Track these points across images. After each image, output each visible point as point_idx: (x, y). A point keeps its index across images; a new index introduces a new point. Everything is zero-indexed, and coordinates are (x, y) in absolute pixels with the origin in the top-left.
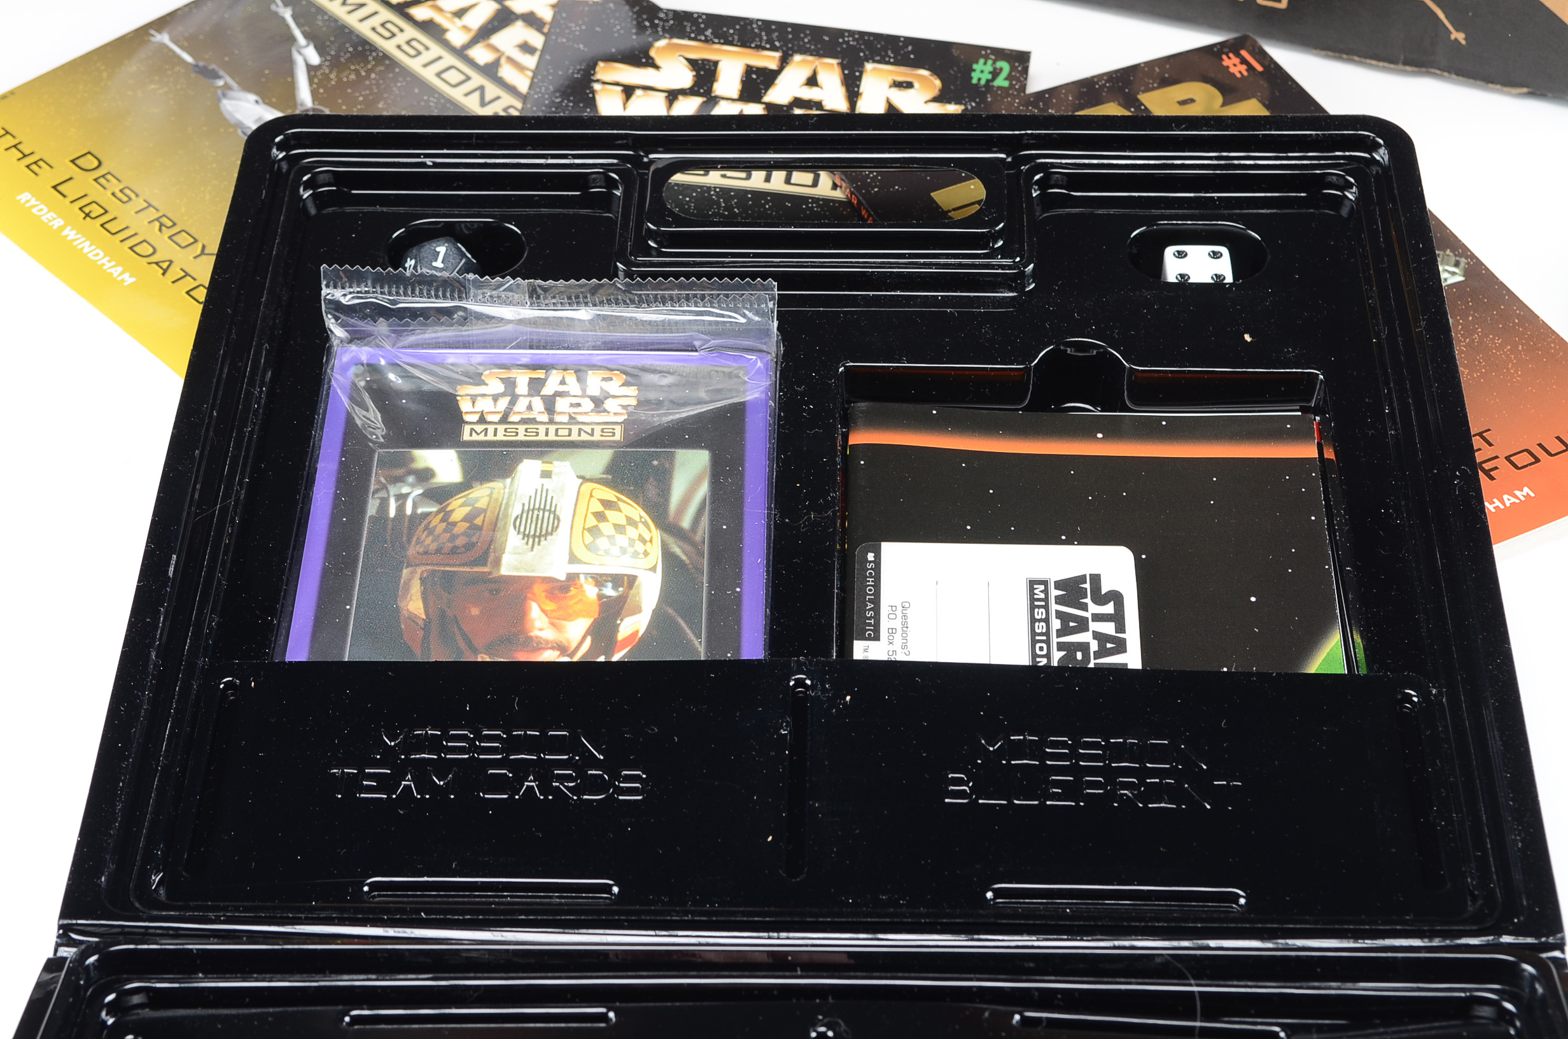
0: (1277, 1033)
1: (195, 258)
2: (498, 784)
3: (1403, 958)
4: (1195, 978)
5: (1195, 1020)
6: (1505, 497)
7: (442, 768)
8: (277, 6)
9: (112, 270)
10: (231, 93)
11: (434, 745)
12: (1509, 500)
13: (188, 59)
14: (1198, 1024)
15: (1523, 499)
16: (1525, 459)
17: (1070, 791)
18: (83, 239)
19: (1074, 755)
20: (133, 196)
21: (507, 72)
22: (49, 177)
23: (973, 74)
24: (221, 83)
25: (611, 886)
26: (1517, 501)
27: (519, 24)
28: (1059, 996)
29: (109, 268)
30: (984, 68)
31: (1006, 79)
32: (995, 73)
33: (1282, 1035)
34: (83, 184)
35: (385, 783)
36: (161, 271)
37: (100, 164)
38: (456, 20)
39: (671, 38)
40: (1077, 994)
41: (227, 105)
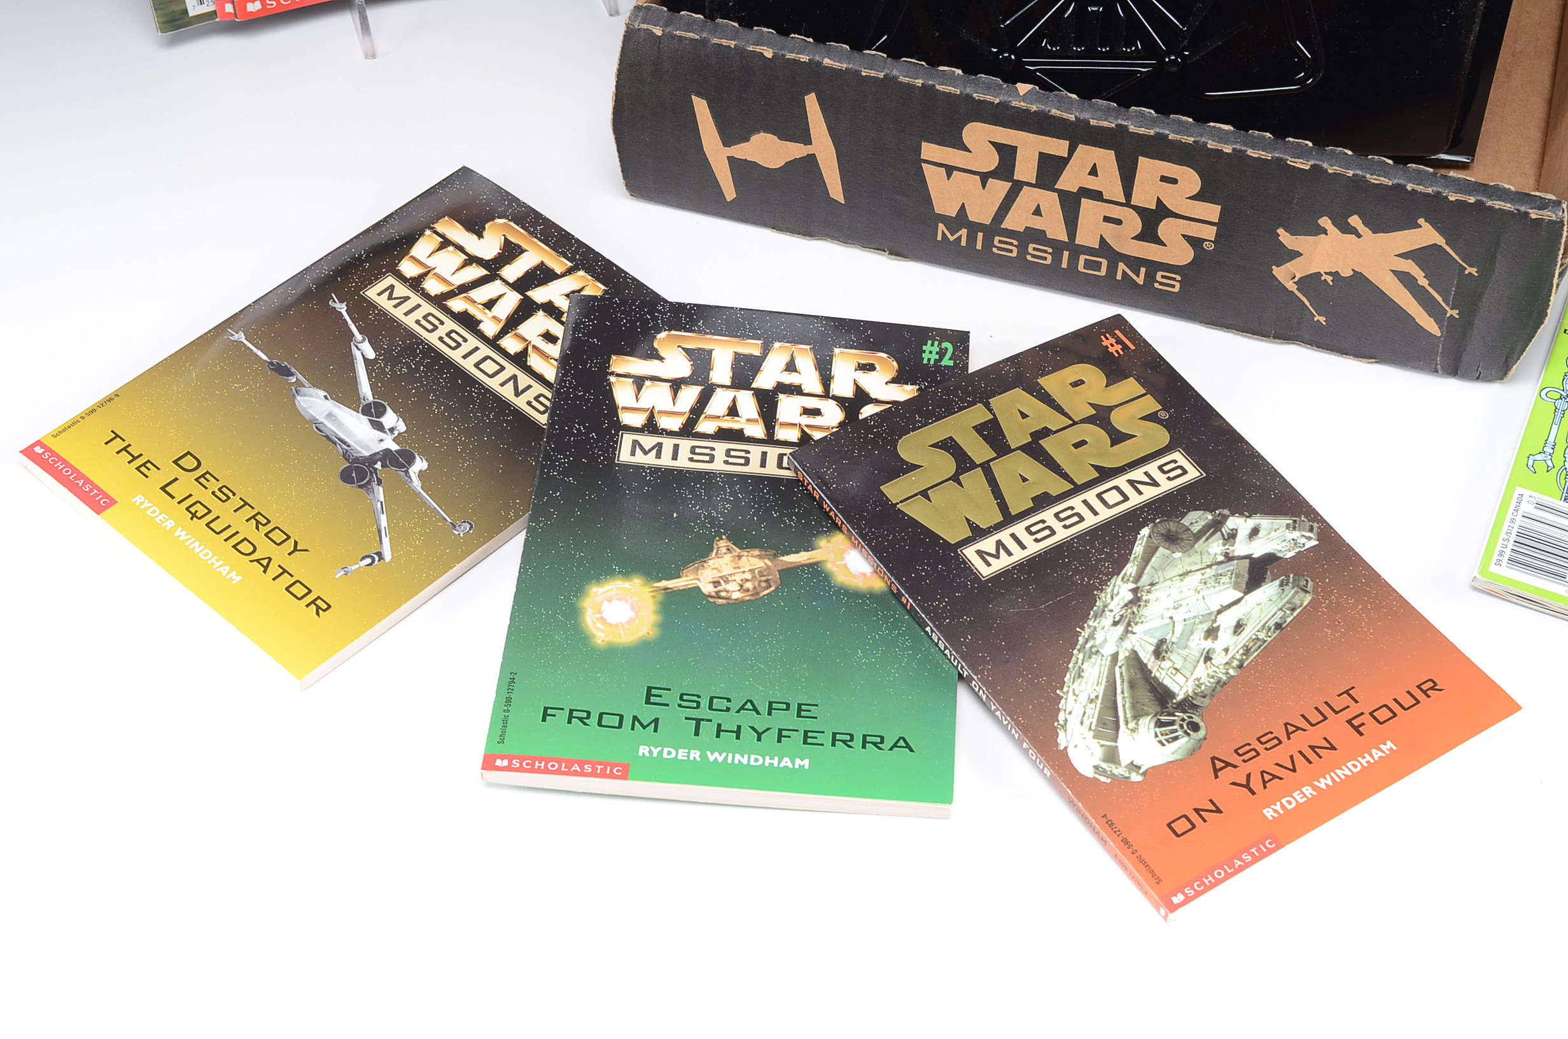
1: (289, 554)
6: (1374, 751)
8: (334, 301)
9: (221, 569)
10: (303, 389)
12: (1377, 754)
13: (265, 357)
15: (1388, 752)
16: (1383, 714)
18: (193, 539)
20: (230, 495)
21: (534, 361)
22: (158, 478)
23: (924, 355)
24: (293, 380)
26: (1384, 755)
27: (541, 313)
29: (219, 567)
30: (932, 349)
31: (950, 359)
32: (942, 353)
34: (186, 484)
36: (263, 569)
37: (199, 464)
38: (487, 311)
39: (670, 330)
41: (302, 401)
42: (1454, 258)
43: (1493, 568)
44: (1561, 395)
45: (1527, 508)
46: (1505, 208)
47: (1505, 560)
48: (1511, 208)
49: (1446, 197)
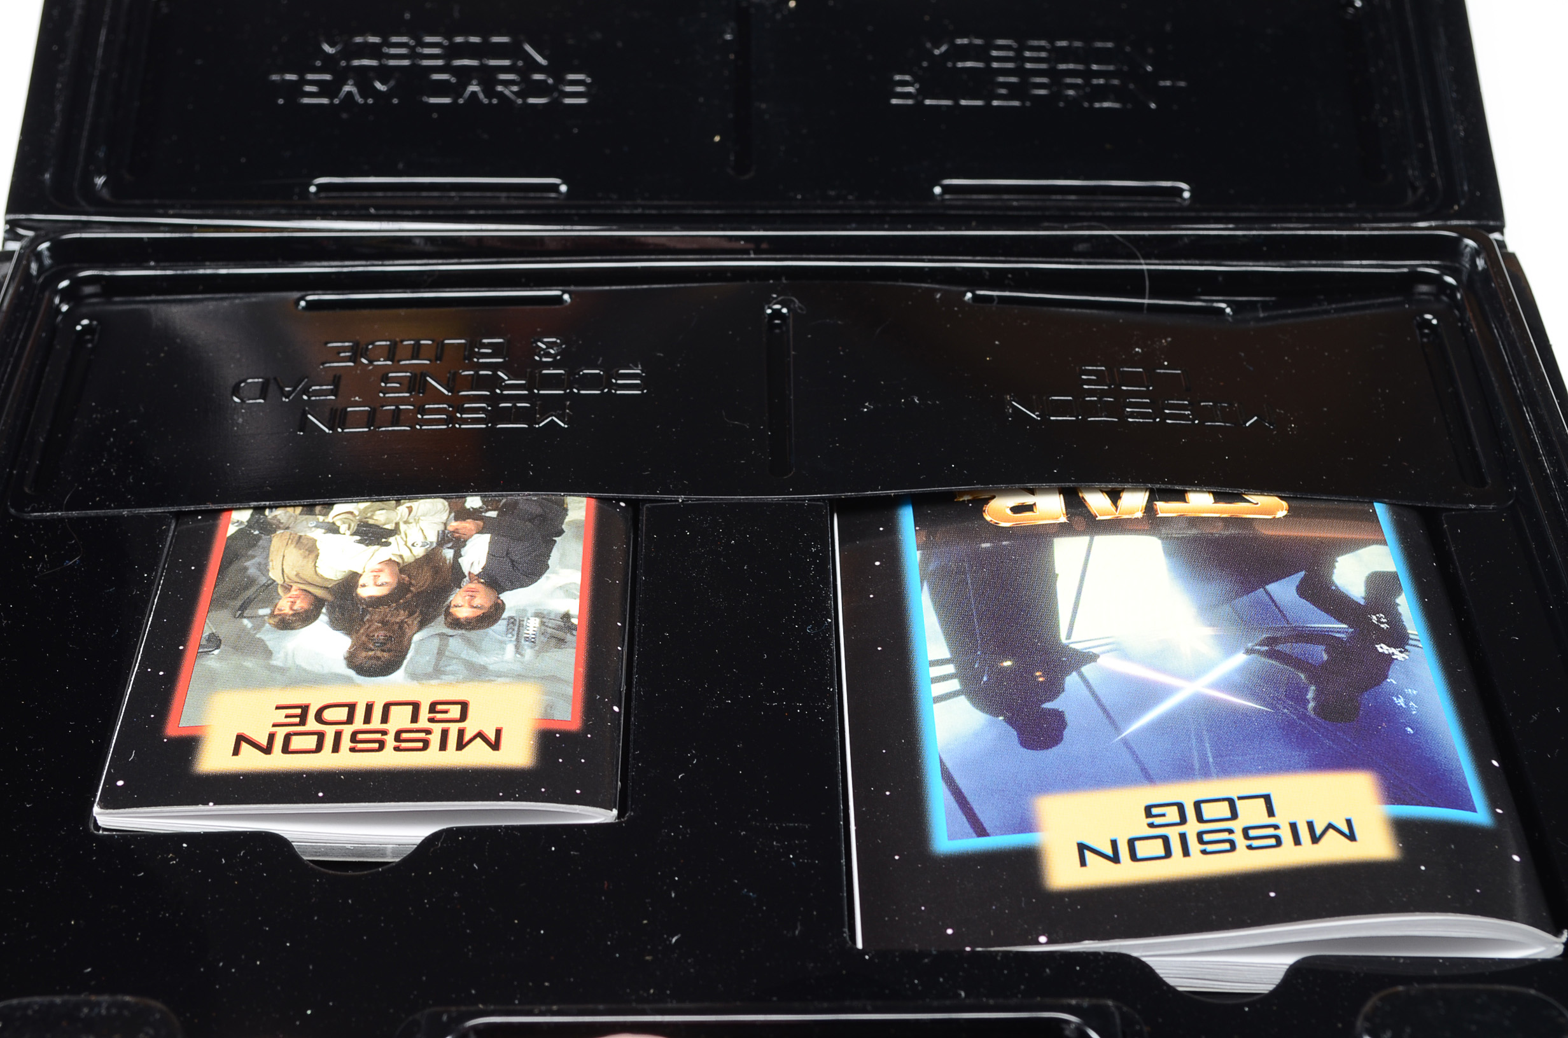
0: (1223, 310)
2: (441, 89)
3: (1347, 235)
4: (1145, 258)
5: (1144, 298)
7: (384, 73)
11: (374, 51)
14: (1146, 301)
17: (1014, 92)
19: (1019, 58)
25: (557, 186)
28: (1010, 276)
33: (1228, 310)
35: (325, 89)
40: (1027, 273)
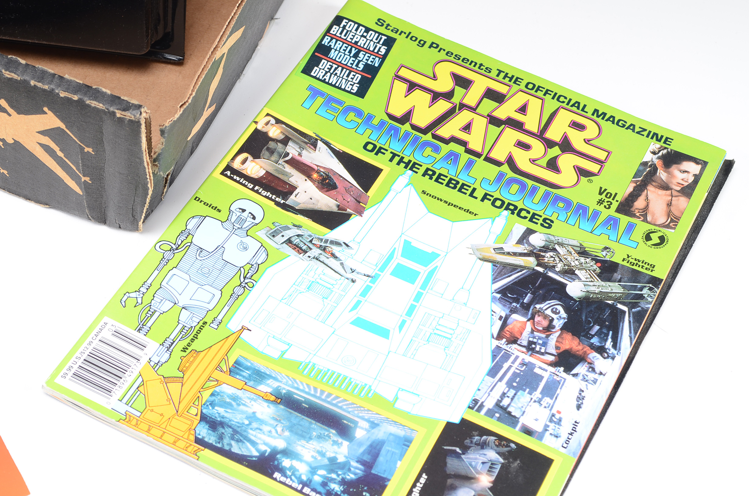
42: (74, 140)
43: (59, 380)
44: (172, 247)
45: (107, 335)
46: (98, 107)
47: (71, 374)
48: (103, 107)
49: (58, 94)
